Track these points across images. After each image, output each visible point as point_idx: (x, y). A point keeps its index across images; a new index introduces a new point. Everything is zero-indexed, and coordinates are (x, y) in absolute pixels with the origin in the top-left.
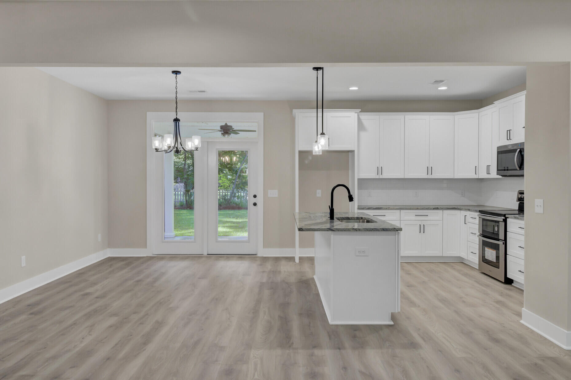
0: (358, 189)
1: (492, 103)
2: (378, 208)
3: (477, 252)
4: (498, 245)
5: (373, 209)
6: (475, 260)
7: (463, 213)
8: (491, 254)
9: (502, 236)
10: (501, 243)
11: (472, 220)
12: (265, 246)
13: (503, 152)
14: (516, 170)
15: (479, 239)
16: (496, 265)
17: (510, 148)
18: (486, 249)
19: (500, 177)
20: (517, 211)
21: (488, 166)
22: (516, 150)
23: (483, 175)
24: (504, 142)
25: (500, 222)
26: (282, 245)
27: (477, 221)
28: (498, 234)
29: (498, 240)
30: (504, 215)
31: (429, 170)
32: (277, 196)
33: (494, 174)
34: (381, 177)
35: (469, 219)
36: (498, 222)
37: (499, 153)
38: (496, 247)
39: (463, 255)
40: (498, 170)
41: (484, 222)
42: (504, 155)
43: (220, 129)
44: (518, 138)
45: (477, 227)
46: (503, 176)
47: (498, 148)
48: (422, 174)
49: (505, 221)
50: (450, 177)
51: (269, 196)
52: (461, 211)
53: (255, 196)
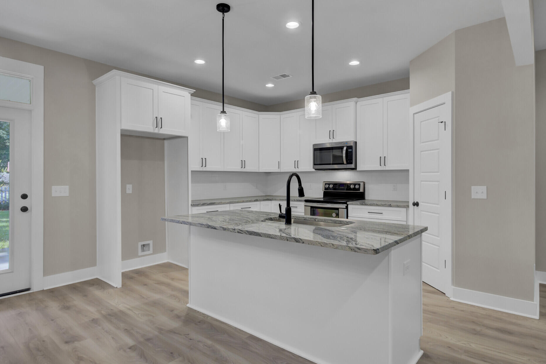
0: (191, 183)
2: (212, 203)
5: (208, 204)
13: (322, 149)
14: (343, 164)
17: (333, 146)
19: (314, 170)
20: (323, 199)
21: (297, 161)
22: (343, 147)
25: (339, 209)
26: (75, 266)
30: (345, 203)
32: (67, 194)
33: (306, 168)
34: (204, 169)
36: (337, 209)
37: (315, 150)
40: (315, 164)
41: (312, 209)
42: (323, 152)
44: (344, 138)
46: (316, 169)
47: (314, 145)
49: (346, 207)
50: (257, 171)
51: (54, 194)
52: (272, 201)
53: (24, 197)
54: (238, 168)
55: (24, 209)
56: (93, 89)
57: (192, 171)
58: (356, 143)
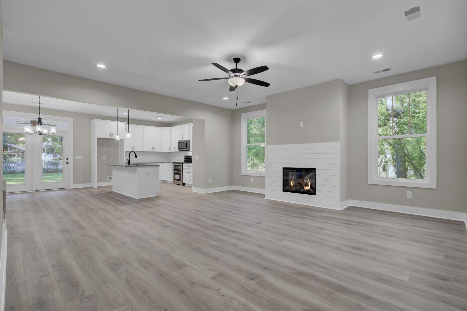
0: (125, 156)
1: (176, 126)
3: (172, 177)
4: (180, 173)
6: (171, 180)
7: (166, 164)
8: (177, 177)
9: (181, 170)
10: (181, 172)
11: (170, 166)
12: (74, 183)
13: (180, 143)
14: (185, 148)
15: (173, 172)
16: (179, 180)
17: (183, 141)
18: (176, 175)
19: (179, 151)
21: (174, 148)
22: (185, 142)
23: (172, 150)
24: (181, 139)
27: (172, 166)
28: (180, 170)
29: (180, 171)
30: (182, 163)
31: (153, 148)
32: (81, 159)
33: (177, 150)
34: (134, 151)
35: (168, 166)
36: (180, 165)
37: (179, 143)
38: (179, 174)
39: (166, 179)
40: (178, 149)
41: (175, 166)
42: (180, 144)
43: (30, 122)
44: (186, 138)
45: (172, 168)
47: (178, 141)
48: (150, 150)
49: (182, 165)
50: (160, 151)
51: (77, 158)
52: (165, 164)
53: (67, 159)
54: (151, 150)
55: (67, 163)
56: (90, 124)
57: (126, 151)
58: (189, 140)
